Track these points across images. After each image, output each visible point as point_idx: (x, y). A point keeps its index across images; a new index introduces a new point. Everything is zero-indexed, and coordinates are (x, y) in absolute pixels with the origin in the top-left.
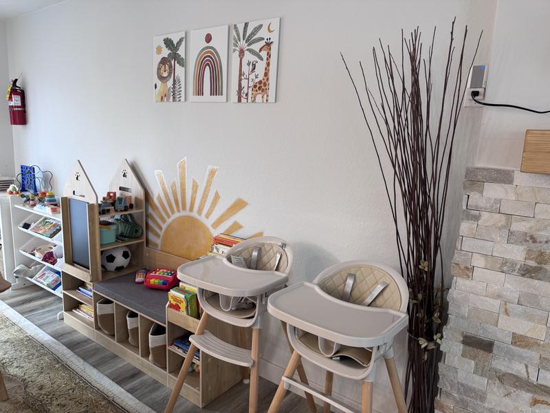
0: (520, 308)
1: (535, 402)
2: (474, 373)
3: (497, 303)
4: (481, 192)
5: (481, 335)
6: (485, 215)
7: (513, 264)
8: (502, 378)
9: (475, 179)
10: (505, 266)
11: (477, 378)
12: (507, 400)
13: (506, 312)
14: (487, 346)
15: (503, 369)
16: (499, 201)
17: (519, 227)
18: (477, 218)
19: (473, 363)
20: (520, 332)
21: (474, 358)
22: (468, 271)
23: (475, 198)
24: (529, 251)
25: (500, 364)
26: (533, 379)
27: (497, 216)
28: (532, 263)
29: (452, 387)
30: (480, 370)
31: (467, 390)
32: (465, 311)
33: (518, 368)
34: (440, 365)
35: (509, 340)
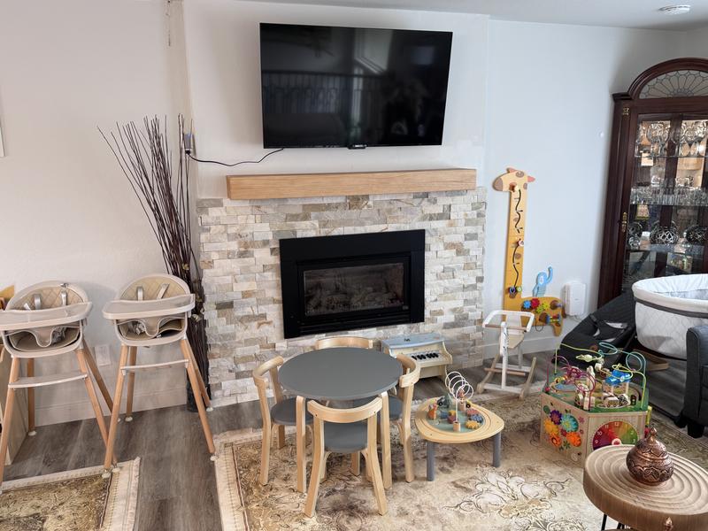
0: (242, 276)
1: (260, 325)
2: (227, 324)
3: (229, 278)
4: (208, 214)
5: (226, 300)
6: (213, 228)
7: (234, 252)
8: (242, 320)
9: (203, 207)
10: (229, 255)
11: (229, 326)
12: (247, 331)
13: (236, 281)
14: (230, 305)
15: (241, 314)
16: (218, 218)
17: (232, 230)
18: (209, 230)
19: (224, 319)
20: (244, 289)
21: (224, 315)
22: (210, 264)
23: (205, 219)
24: (240, 243)
25: (239, 312)
26: (256, 313)
27: (220, 226)
28: (242, 249)
29: (216, 339)
30: (229, 322)
31: (225, 336)
32: (214, 289)
33: (248, 311)
34: (207, 329)
35: (240, 296)
